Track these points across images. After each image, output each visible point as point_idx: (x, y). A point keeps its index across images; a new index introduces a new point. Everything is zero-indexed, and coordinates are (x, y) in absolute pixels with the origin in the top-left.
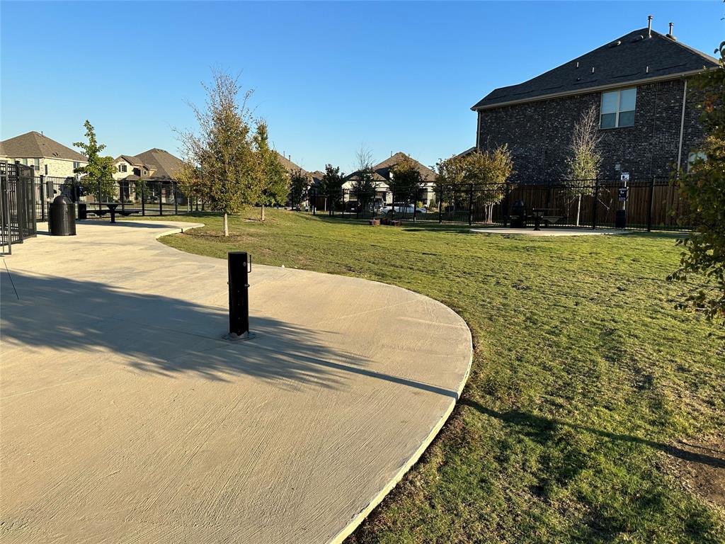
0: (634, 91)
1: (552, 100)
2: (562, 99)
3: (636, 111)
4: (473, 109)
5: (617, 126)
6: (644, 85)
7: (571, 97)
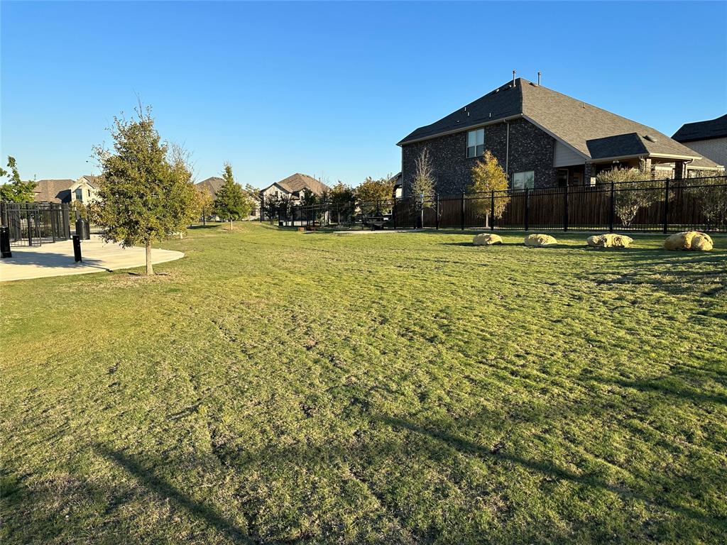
0: (483, 130)
1: (441, 137)
2: (446, 137)
3: (484, 145)
4: (398, 145)
5: (475, 156)
6: (487, 126)
7: (450, 136)
